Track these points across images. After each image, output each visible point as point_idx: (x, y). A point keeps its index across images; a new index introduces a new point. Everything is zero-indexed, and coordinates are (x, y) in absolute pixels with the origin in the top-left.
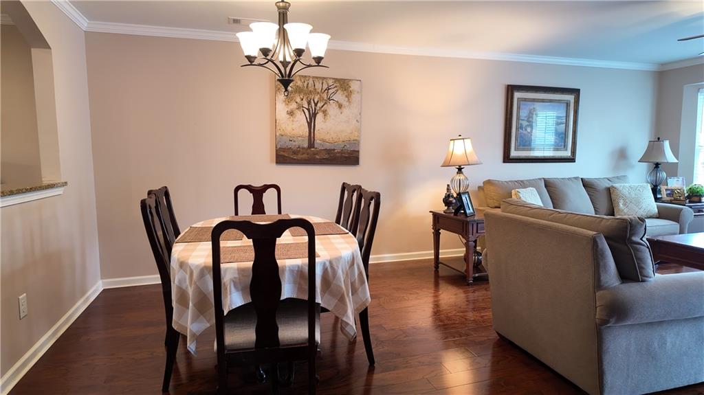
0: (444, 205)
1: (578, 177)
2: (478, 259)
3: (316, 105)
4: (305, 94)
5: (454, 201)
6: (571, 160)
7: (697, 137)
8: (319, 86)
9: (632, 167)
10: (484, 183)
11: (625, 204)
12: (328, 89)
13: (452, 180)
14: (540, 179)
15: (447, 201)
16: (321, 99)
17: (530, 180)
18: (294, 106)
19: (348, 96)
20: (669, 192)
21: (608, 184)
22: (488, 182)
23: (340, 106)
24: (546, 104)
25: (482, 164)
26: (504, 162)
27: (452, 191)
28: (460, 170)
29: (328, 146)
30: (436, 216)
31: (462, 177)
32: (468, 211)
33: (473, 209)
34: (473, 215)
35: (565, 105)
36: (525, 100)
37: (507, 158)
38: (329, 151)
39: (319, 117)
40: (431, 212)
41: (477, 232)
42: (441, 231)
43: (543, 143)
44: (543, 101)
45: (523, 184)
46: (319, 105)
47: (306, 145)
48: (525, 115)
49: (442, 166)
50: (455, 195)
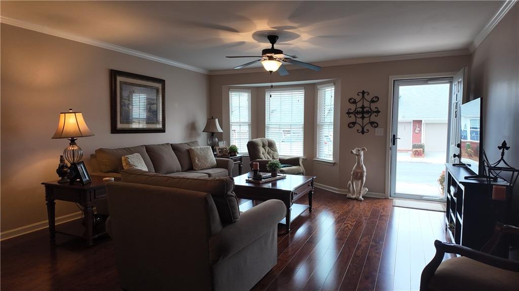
0: (58, 175)
1: (168, 143)
2: (96, 220)
5: (69, 171)
6: (162, 130)
7: (230, 117)
9: (199, 135)
10: (96, 151)
11: (198, 161)
13: (65, 152)
14: (142, 146)
15: (61, 171)
17: (135, 147)
20: (220, 150)
21: (187, 147)
22: (100, 151)
24: (142, 88)
25: (93, 135)
26: (112, 133)
27: (66, 161)
28: (73, 142)
30: (49, 188)
31: (76, 148)
32: (84, 180)
33: (89, 177)
34: (89, 182)
35: (156, 90)
36: (126, 83)
37: (114, 130)
40: (42, 184)
41: (95, 198)
42: (56, 201)
43: (138, 117)
44: (139, 86)
45: (131, 151)
48: (127, 95)
49: (53, 138)
50: (69, 165)
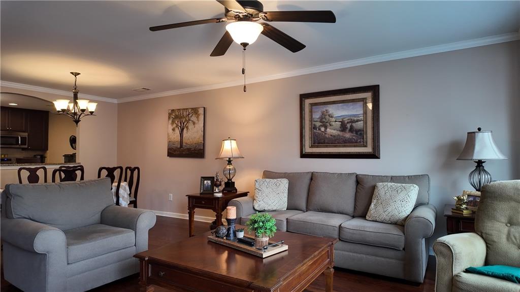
3: (183, 124)
4: (179, 119)
6: (372, 155)
8: (185, 113)
12: (189, 115)
16: (186, 121)
18: (175, 125)
19: (198, 117)
23: (194, 123)
26: (301, 157)
28: (230, 162)
29: (188, 147)
31: (231, 167)
35: (362, 102)
38: (189, 149)
39: (185, 130)
46: (185, 124)
47: (179, 146)
48: (318, 117)
